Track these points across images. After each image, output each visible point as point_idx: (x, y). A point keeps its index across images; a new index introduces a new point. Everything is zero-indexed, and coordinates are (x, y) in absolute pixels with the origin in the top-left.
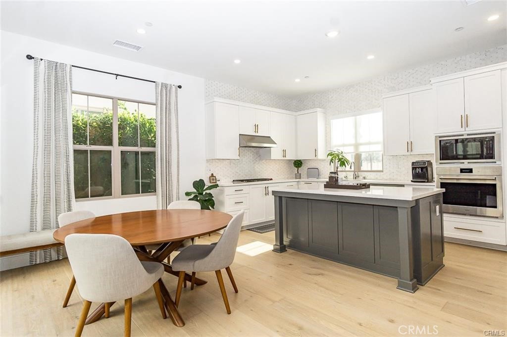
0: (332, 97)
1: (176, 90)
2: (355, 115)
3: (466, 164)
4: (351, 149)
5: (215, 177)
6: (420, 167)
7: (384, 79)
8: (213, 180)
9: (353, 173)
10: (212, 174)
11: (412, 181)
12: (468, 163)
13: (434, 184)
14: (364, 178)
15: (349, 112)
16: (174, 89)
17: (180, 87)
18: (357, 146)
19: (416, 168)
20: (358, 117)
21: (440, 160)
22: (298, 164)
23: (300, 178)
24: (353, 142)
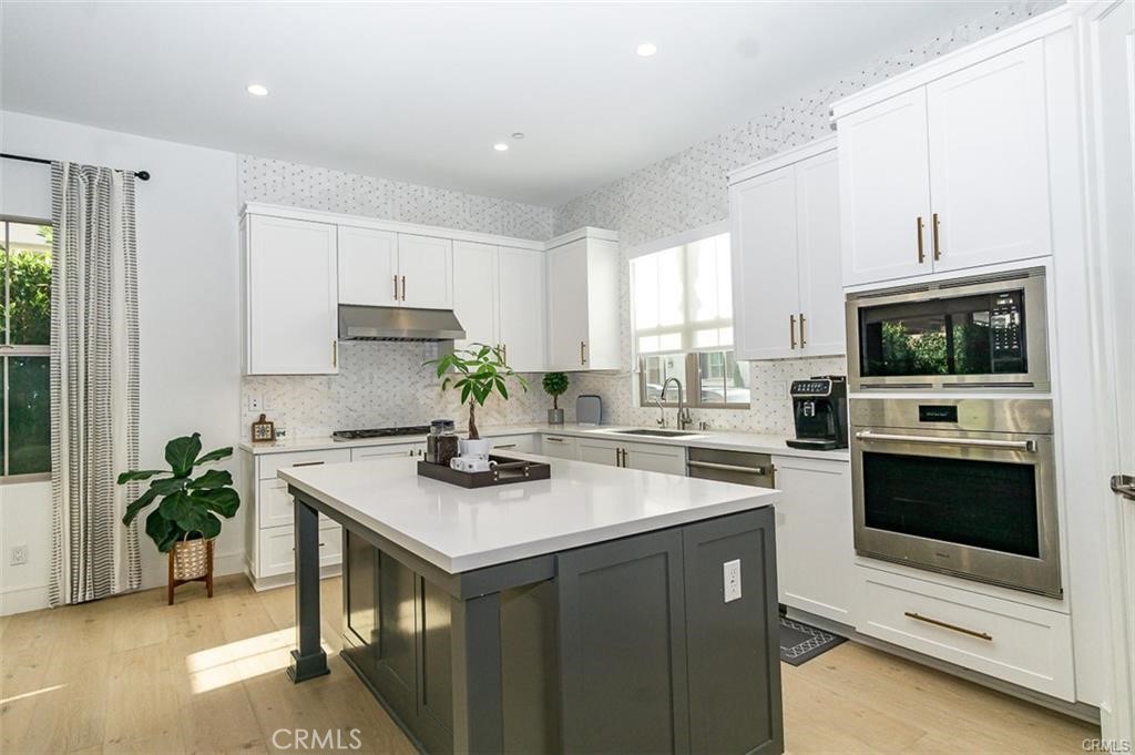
0: (631, 195)
1: (130, 185)
2: (683, 243)
3: (936, 390)
4: (674, 342)
5: (272, 423)
6: (813, 399)
7: (749, 129)
8: (263, 431)
9: (677, 410)
10: (263, 417)
11: (790, 444)
12: (945, 385)
13: (846, 455)
14: (704, 427)
15: (669, 235)
16: (118, 182)
17: (144, 176)
18: (688, 331)
19: (803, 400)
20: (690, 245)
21: (862, 375)
22: (556, 383)
23: (562, 422)
24: (679, 320)
